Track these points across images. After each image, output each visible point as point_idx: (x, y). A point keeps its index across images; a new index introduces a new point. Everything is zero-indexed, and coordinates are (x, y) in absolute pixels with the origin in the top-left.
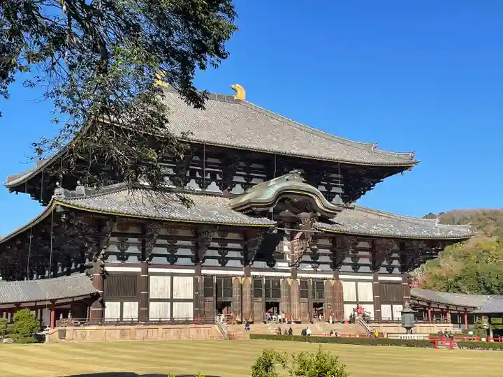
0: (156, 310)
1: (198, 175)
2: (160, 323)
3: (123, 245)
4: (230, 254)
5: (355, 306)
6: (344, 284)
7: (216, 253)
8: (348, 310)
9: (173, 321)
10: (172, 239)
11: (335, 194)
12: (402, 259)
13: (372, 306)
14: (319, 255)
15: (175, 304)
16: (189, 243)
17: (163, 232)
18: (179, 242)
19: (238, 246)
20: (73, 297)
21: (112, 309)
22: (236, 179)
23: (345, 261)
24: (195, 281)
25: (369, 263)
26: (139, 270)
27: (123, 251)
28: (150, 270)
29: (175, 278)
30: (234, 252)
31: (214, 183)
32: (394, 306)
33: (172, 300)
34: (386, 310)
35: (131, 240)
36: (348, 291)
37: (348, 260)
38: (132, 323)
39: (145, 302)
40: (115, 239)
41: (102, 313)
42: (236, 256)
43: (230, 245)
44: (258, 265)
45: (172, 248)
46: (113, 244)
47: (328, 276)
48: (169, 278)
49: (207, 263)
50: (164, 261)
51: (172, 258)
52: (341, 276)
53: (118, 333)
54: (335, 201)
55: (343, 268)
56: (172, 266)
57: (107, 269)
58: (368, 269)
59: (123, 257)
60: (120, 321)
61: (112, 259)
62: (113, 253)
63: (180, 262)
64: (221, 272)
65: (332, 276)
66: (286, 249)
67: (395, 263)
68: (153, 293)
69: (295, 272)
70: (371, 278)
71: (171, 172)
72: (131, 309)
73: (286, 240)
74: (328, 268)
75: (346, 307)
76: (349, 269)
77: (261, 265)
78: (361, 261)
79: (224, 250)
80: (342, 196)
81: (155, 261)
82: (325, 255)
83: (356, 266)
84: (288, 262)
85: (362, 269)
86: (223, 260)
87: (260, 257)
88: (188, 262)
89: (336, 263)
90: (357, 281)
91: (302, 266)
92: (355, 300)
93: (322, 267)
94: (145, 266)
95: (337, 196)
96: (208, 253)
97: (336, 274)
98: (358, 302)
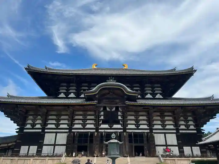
0: (46, 150)
2: (48, 156)
4: (88, 122)
5: (165, 147)
6: (155, 135)
7: (81, 122)
8: (160, 150)
9: (53, 156)
10: (59, 116)
11: (157, 93)
12: (195, 120)
13: (177, 147)
14: (140, 120)
15: (56, 147)
16: (67, 117)
18: (62, 117)
19: (93, 117)
21: (24, 149)
25: (173, 123)
26: (40, 131)
27: (34, 123)
28: (46, 131)
29: (58, 134)
30: (90, 121)
32: (193, 147)
33: (55, 145)
34: (187, 150)
35: (38, 117)
36: (159, 139)
38: (33, 156)
39: (40, 146)
41: (19, 151)
42: (92, 123)
43: (89, 117)
44: (103, 126)
45: (58, 120)
46: (30, 119)
47: (146, 131)
48: (55, 134)
49: (76, 126)
50: (53, 126)
51: (57, 125)
52: (154, 131)
53: (10, 161)
54: (157, 97)
55: (155, 127)
56: (57, 128)
57: (25, 131)
58: (172, 127)
59: (33, 125)
60: (27, 156)
61: (29, 126)
62: (29, 124)
63: (61, 126)
64: (82, 131)
65: (149, 131)
66: (120, 118)
67: (191, 123)
68: (45, 142)
69: (125, 129)
70: (175, 131)
71: (74, 91)
72: (33, 149)
73: (119, 113)
74: (146, 127)
75: (157, 148)
76: (160, 127)
77: (106, 126)
78: (167, 123)
79: (84, 120)
80: (160, 94)
81: (49, 126)
82: (144, 120)
83: (164, 125)
84: (121, 124)
85: (168, 127)
86: (84, 125)
87: (104, 122)
88: (66, 126)
89: (150, 124)
90: (165, 133)
91: (129, 127)
92: (165, 144)
93: (141, 127)
94: (43, 129)
95: (158, 95)
96: (76, 122)
97: (151, 130)
98: (166, 145)
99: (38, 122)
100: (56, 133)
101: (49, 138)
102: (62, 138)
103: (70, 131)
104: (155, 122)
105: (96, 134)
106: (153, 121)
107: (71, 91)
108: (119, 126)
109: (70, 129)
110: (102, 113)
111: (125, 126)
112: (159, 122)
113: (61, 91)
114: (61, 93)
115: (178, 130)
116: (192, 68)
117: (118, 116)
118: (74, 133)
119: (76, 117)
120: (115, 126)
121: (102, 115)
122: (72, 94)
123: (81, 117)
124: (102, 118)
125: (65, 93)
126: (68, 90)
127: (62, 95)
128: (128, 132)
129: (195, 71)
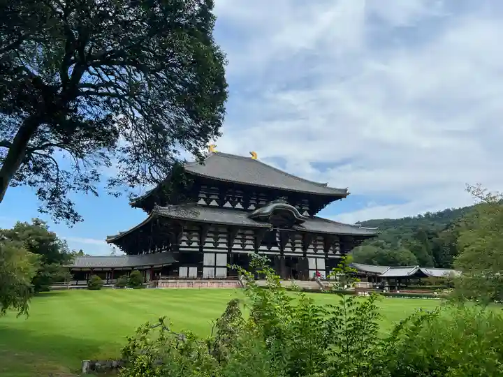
0: (207, 272)
1: (231, 200)
2: (209, 279)
3: (190, 236)
4: (247, 242)
5: (315, 272)
6: (310, 260)
7: (240, 241)
8: (312, 274)
9: (216, 278)
10: (216, 233)
11: (305, 210)
12: (341, 247)
13: (325, 272)
14: (295, 243)
15: (217, 269)
16: (225, 236)
17: (211, 229)
18: (220, 235)
19: (251, 237)
20: (162, 264)
21: (183, 271)
22: (251, 202)
23: (310, 247)
24: (228, 256)
25: (323, 248)
26: (198, 250)
27: (189, 240)
28: (204, 250)
29: (217, 255)
30: (249, 241)
31: (239, 204)
33: (215, 267)
35: (194, 234)
36: (312, 263)
37: (311, 246)
38: (194, 279)
39: (201, 268)
40: (185, 233)
41: (178, 273)
42: (251, 243)
43: (247, 237)
44: (262, 248)
45: (216, 239)
46: (185, 235)
47: (301, 255)
48: (214, 254)
49: (235, 246)
50: (212, 245)
51: (216, 244)
52: (307, 255)
53: (186, 284)
55: (309, 251)
56: (216, 248)
57: (181, 249)
58: (322, 252)
59: (189, 243)
60: (187, 278)
61: (184, 244)
62: (184, 241)
63: (220, 246)
64: (241, 252)
65: (303, 255)
66: (277, 239)
67: (337, 248)
68: (206, 263)
69: (282, 252)
70: (324, 256)
71: (217, 197)
72: (193, 271)
73: (277, 235)
74: (300, 250)
75: (310, 272)
76: (312, 251)
77: (264, 248)
78: (318, 247)
79: (244, 240)
80: (308, 211)
81: (207, 245)
82: (299, 243)
83: (315, 250)
84: (279, 247)
85: (319, 251)
86: (243, 245)
87: (263, 244)
88: (225, 246)
89: (305, 248)
90: (316, 258)
91: (286, 249)
92: (315, 268)
93: (297, 250)
94: (201, 248)
96: (236, 241)
97: (305, 254)
98: (316, 270)
99: (194, 239)
100: (216, 253)
101: (208, 259)
102: (222, 259)
103: (230, 252)
106: (307, 244)
107: (212, 197)
108: (276, 249)
109: (230, 249)
111: (282, 248)
113: (200, 195)
114: (201, 198)
115: (327, 255)
116: (346, 190)
117: (275, 237)
119: (236, 236)
120: (273, 248)
122: (214, 201)
123: (240, 236)
125: (205, 200)
126: (208, 195)
127: (202, 202)
128: (285, 255)
129: (348, 194)
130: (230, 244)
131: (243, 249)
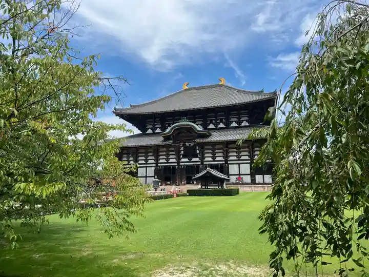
3: (128, 157)
4: (171, 157)
7: (164, 157)
8: (233, 178)
10: (146, 153)
11: (243, 121)
13: (250, 176)
14: (216, 153)
16: (153, 154)
18: (149, 154)
19: (174, 153)
25: (248, 154)
27: (128, 160)
28: (138, 166)
29: (148, 168)
32: (265, 176)
33: (146, 177)
34: (259, 178)
35: (131, 155)
36: (233, 169)
40: (126, 155)
42: (174, 157)
43: (171, 153)
44: (183, 160)
45: (146, 157)
46: (124, 157)
47: (222, 163)
48: (145, 169)
49: (161, 161)
50: (143, 162)
51: (146, 161)
52: (229, 162)
54: (243, 124)
55: (231, 158)
56: (146, 164)
58: (247, 158)
59: (128, 162)
63: (150, 162)
64: (167, 164)
65: (224, 162)
66: (198, 152)
68: (139, 175)
69: (202, 161)
70: (249, 162)
71: (160, 126)
74: (221, 159)
75: (231, 177)
76: (235, 158)
77: (186, 160)
78: (242, 154)
79: (167, 155)
81: (140, 162)
82: (220, 152)
83: (239, 157)
84: (199, 158)
85: (243, 158)
86: (168, 159)
87: (184, 156)
88: (153, 161)
89: (226, 157)
90: (239, 164)
91: (207, 159)
92: (238, 173)
93: (218, 159)
95: (244, 122)
96: (161, 157)
97: (226, 161)
99: (131, 159)
100: (146, 167)
101: (141, 172)
102: (151, 171)
103: (157, 166)
104: (230, 154)
105: (177, 167)
106: (229, 152)
107: (156, 126)
108: (197, 159)
109: (157, 163)
110: (182, 149)
111: (203, 158)
112: (235, 154)
114: (148, 128)
115: (252, 160)
116: (275, 92)
117: (196, 150)
118: (159, 166)
119: (161, 154)
120: (194, 159)
121: (182, 150)
122: (158, 129)
123: (164, 153)
124: (182, 152)
125: (152, 129)
126: (154, 125)
127: (150, 131)
128: (205, 164)
130: (157, 160)
131: (168, 163)
